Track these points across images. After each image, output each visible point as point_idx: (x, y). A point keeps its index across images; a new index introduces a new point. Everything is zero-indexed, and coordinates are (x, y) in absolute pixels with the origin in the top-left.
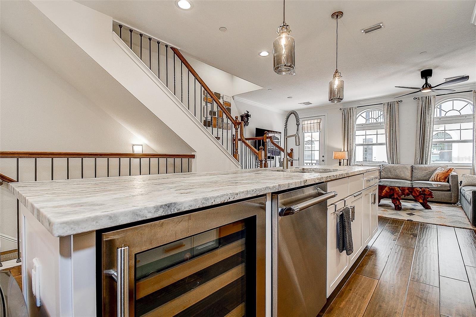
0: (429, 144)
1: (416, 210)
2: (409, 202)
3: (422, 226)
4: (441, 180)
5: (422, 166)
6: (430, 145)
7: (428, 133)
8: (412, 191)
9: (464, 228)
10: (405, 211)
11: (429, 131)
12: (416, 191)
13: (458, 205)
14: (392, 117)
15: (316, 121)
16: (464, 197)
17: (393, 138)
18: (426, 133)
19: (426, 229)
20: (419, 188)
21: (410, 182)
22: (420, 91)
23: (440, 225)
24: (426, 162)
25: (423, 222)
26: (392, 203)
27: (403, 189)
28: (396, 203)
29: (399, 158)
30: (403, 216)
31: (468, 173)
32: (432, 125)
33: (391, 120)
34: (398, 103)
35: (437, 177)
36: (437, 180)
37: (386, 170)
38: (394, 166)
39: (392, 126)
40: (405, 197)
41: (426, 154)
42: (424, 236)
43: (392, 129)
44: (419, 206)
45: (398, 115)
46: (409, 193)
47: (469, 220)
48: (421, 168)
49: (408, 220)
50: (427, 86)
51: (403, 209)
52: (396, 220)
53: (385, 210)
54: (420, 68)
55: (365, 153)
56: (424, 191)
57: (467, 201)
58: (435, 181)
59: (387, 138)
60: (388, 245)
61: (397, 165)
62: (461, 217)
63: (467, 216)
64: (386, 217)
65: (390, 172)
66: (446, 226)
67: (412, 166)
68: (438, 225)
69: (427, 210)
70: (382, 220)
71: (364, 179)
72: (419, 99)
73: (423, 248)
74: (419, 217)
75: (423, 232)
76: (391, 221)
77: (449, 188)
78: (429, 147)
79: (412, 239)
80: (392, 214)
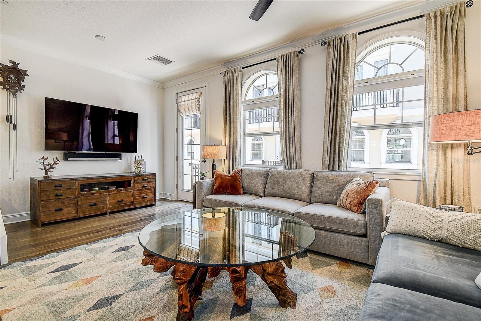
5: (333, 173)
7: (344, 110)
11: (345, 106)
14: (289, 82)
15: (194, 96)
17: (290, 121)
24: (338, 166)
35: (347, 198)
38: (285, 172)
39: (289, 98)
41: (339, 150)
43: (289, 105)
45: (298, 78)
48: (331, 177)
58: (344, 208)
61: (290, 171)
65: (278, 183)
67: (313, 174)
72: (329, 43)
77: (364, 230)
78: (344, 137)
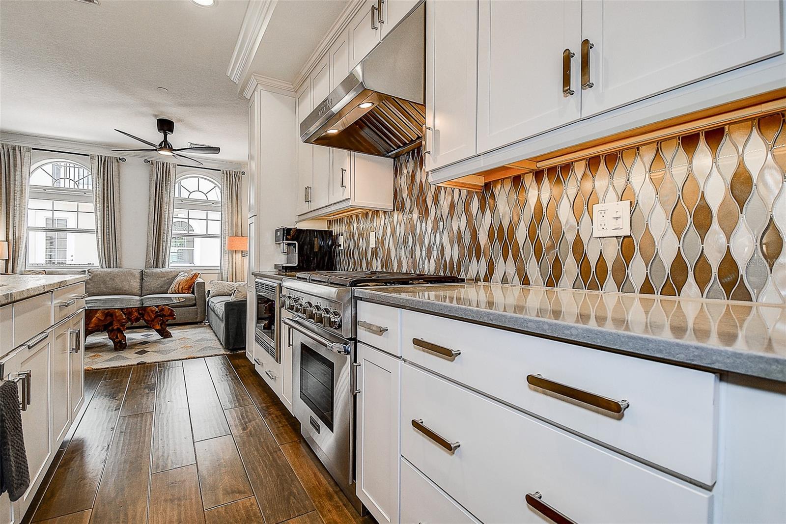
0: (167, 236)
1: (150, 342)
2: (138, 332)
3: (161, 367)
4: (184, 291)
5: (158, 270)
6: (169, 238)
7: (167, 220)
8: (144, 312)
9: (216, 355)
10: (131, 348)
11: (167, 217)
12: (150, 312)
13: (205, 324)
14: (107, 183)
16: (214, 312)
17: (109, 222)
18: (163, 220)
19: (168, 371)
20: (155, 306)
21: (138, 298)
22: (156, 150)
23: (186, 359)
24: (162, 265)
25: (162, 360)
26: (110, 338)
27: (128, 312)
28: (117, 338)
29: (119, 258)
30: (130, 359)
31: (215, 277)
32: (171, 209)
33: (106, 190)
34: (118, 161)
35: (179, 286)
36: (178, 291)
37: (96, 280)
38: (111, 272)
39: (108, 199)
40: (132, 324)
41: (162, 252)
42: (165, 384)
43: (108, 207)
44: (154, 335)
45: (119, 183)
46: (139, 316)
47: (220, 342)
48: (156, 273)
49: (138, 364)
50: (165, 145)
51: (129, 346)
52: (117, 369)
53: (95, 355)
54: (156, 114)
55: (50, 247)
56: (162, 310)
57: (218, 317)
58: (176, 293)
59: (99, 222)
60: (107, 423)
61: (117, 270)
62: (210, 340)
63: (218, 338)
64: (99, 369)
65: (104, 282)
66: (194, 358)
67: (142, 271)
68: (183, 359)
69: (166, 339)
70: (92, 376)
71: (53, 303)
72: (152, 162)
73: (166, 405)
74: (156, 354)
75: (164, 377)
76: (109, 372)
77: (194, 302)
78: (167, 241)
79: (147, 396)
80: (111, 360)
